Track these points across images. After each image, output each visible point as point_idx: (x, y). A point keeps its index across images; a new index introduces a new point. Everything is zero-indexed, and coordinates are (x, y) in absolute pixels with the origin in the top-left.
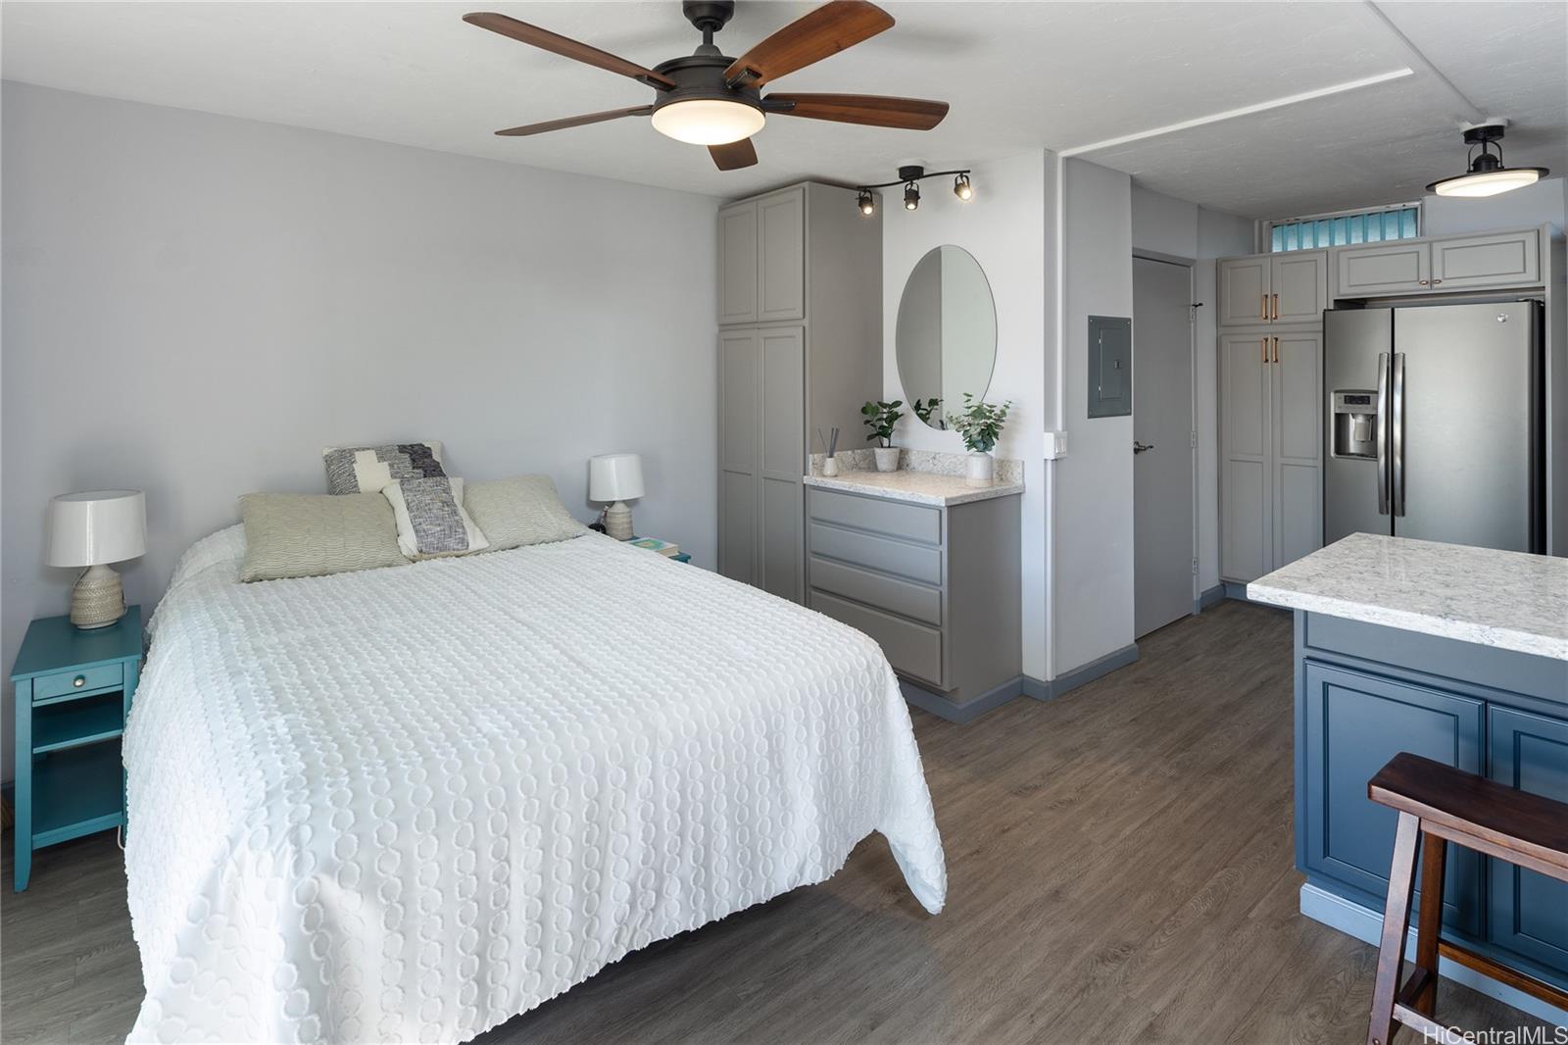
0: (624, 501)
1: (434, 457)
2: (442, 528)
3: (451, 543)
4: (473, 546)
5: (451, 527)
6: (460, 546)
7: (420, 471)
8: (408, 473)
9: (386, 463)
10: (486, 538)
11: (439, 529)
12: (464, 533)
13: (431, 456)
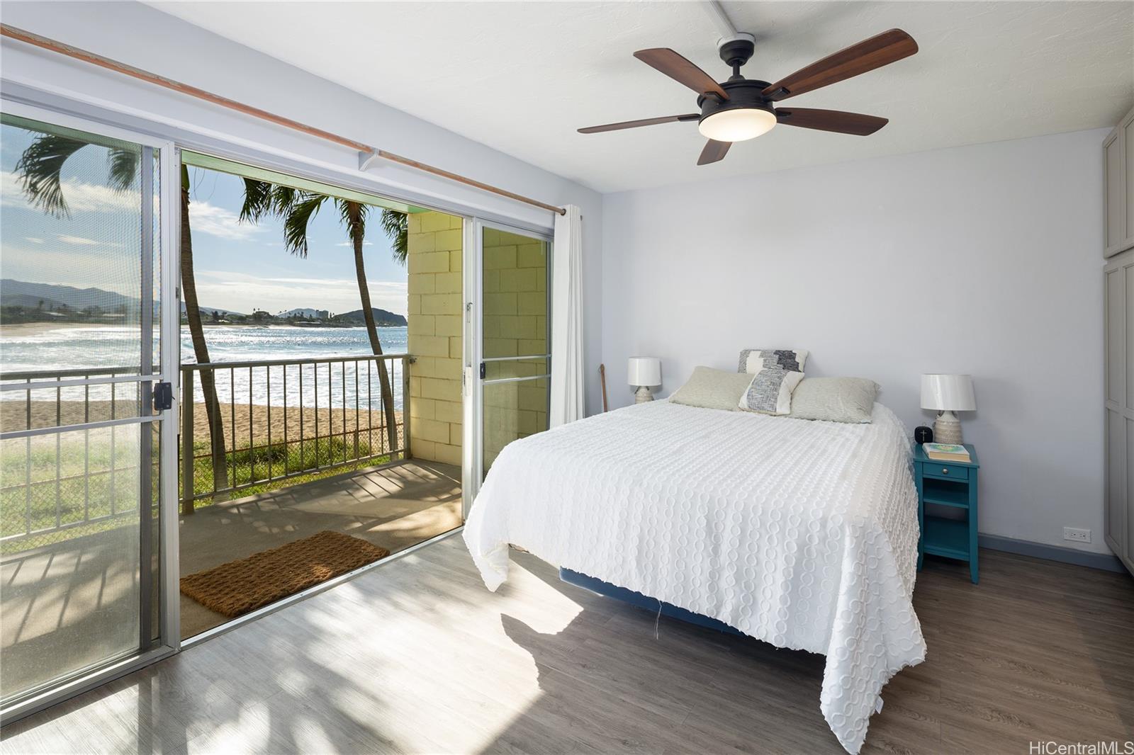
0: (953, 413)
1: (797, 360)
2: (762, 396)
3: (766, 406)
4: (779, 411)
5: (768, 397)
6: (771, 409)
7: (782, 366)
8: (774, 366)
9: (763, 359)
10: (791, 408)
11: (760, 396)
12: (775, 402)
13: (794, 358)
